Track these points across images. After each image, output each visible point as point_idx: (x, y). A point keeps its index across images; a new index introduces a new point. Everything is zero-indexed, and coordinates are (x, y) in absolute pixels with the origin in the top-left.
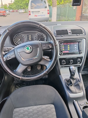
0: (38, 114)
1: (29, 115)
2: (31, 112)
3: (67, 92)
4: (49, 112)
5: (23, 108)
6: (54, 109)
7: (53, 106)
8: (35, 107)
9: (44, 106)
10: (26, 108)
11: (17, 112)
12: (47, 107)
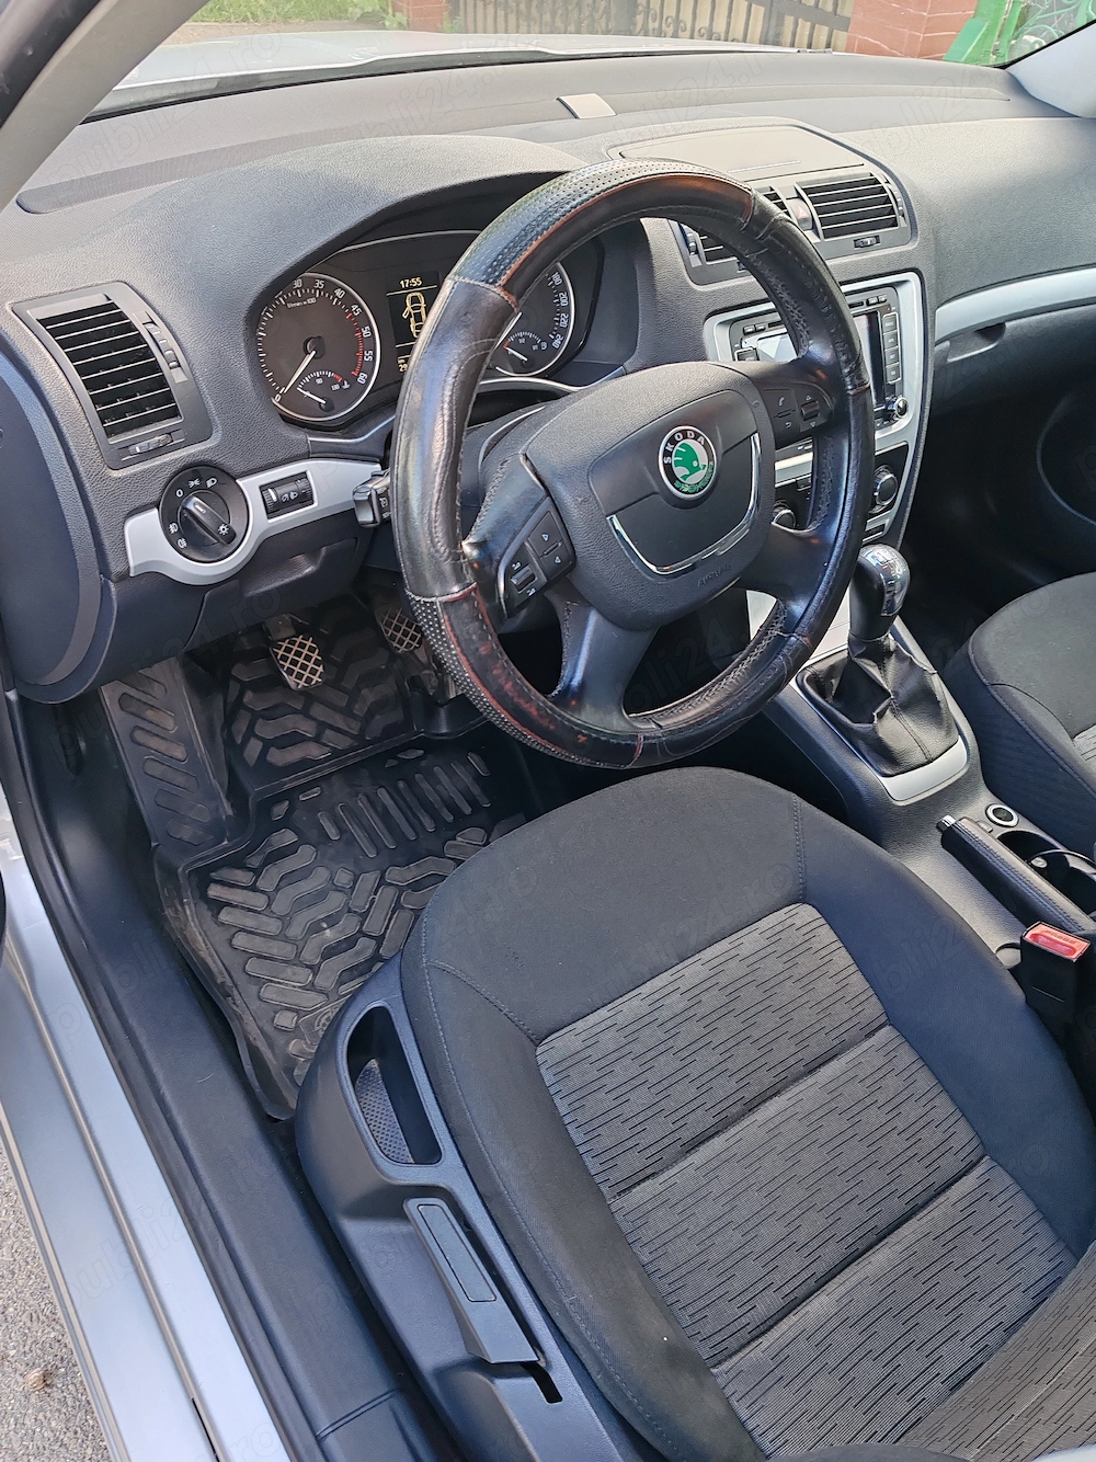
0: (739, 1006)
1: (680, 1042)
2: (683, 1017)
3: (864, 772)
4: (806, 963)
5: (603, 1013)
6: (826, 935)
7: (806, 913)
8: (693, 970)
9: (751, 940)
10: (631, 1006)
11: (574, 1060)
12: (775, 938)
